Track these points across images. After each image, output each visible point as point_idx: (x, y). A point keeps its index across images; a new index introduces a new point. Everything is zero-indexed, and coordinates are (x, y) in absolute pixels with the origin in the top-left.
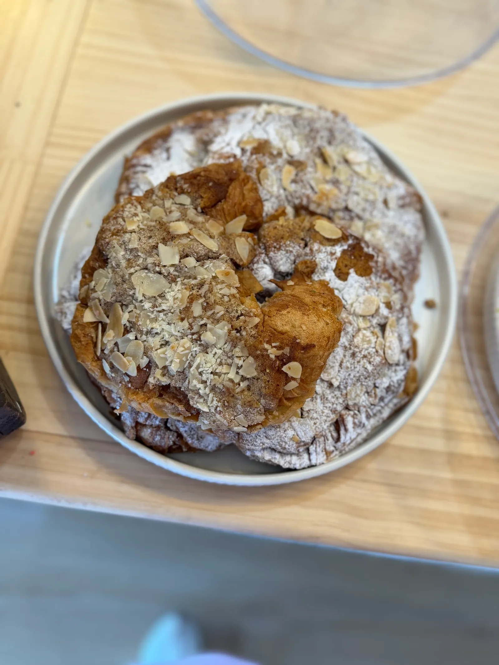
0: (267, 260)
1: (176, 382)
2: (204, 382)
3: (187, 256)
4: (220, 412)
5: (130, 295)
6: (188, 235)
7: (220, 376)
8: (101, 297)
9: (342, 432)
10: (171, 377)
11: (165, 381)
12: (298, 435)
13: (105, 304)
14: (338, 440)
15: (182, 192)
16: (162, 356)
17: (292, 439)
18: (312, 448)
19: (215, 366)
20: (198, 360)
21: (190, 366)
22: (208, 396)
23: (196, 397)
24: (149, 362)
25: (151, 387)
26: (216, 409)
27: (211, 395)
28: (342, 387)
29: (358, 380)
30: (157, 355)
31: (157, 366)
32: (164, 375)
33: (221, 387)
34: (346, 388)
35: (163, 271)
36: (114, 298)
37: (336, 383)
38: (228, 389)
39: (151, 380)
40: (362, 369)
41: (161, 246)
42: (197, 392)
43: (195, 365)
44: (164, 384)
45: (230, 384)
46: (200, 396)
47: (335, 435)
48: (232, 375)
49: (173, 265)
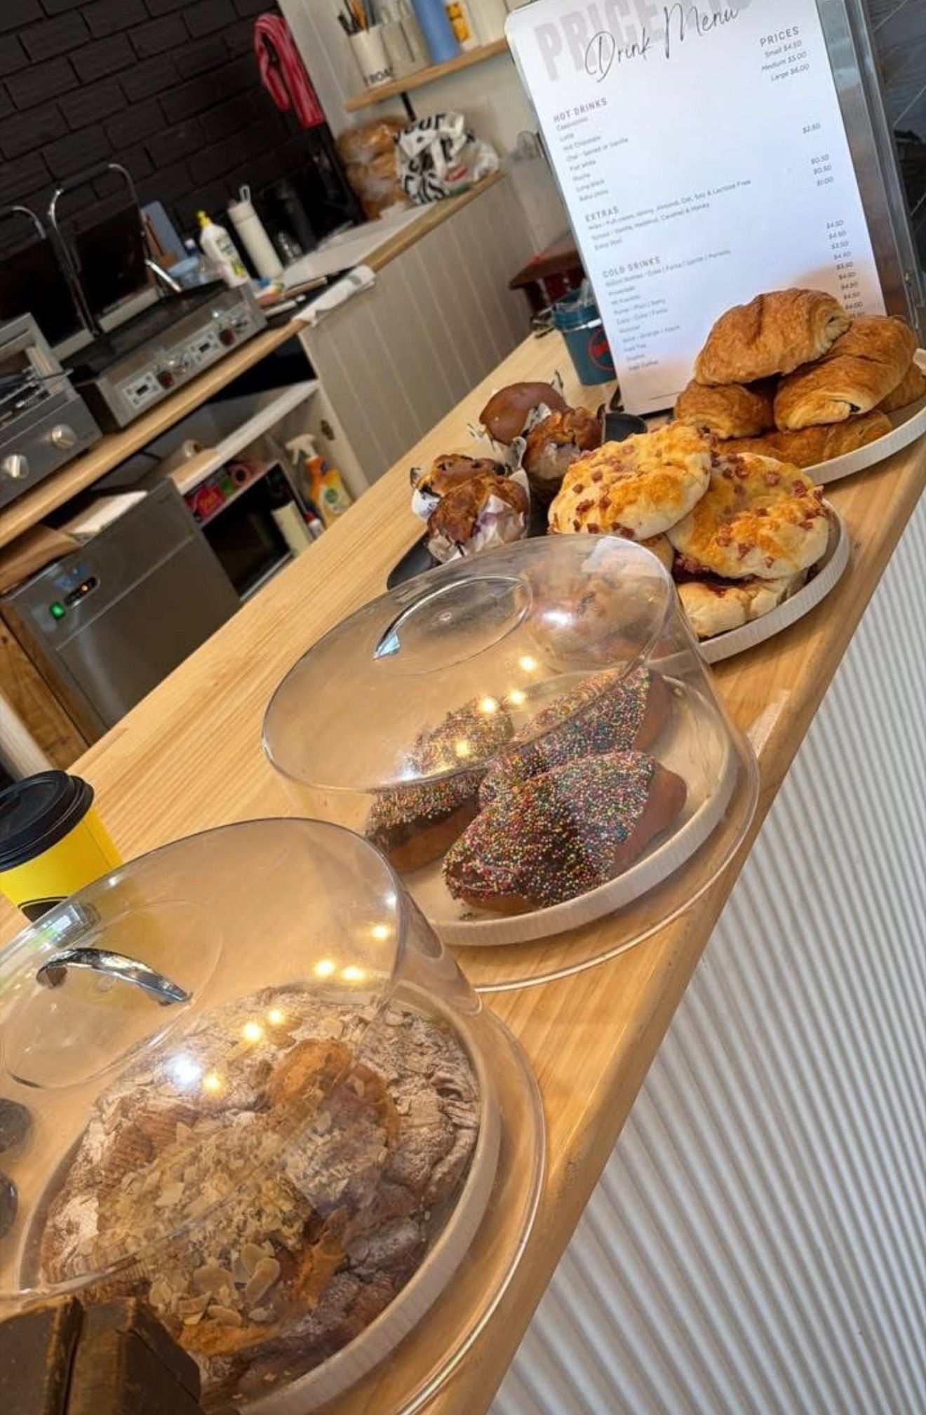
0: (234, 1110)
1: (304, 1213)
2: (317, 1173)
3: (182, 1175)
4: (355, 1167)
5: (193, 1253)
6: (163, 1173)
7: (316, 1154)
8: (179, 1294)
9: (451, 1086)
10: (297, 1216)
11: (298, 1226)
12: (431, 1124)
13: (189, 1293)
14: (458, 1093)
15: (119, 1181)
16: (270, 1219)
17: (432, 1131)
18: (456, 1120)
19: (305, 1157)
20: (291, 1176)
21: (294, 1189)
22: (332, 1175)
23: (328, 1189)
24: (270, 1240)
25: (298, 1247)
26: (349, 1170)
27: (332, 1171)
28: (403, 1072)
29: (403, 1055)
30: (267, 1224)
31: (278, 1231)
32: (292, 1226)
33: (327, 1156)
34: (406, 1069)
35: (183, 1202)
36: (187, 1276)
37: (395, 1075)
38: (333, 1149)
39: (291, 1242)
40: (393, 1047)
41: (159, 1203)
42: (323, 1186)
43: (294, 1181)
44: (301, 1230)
45: (329, 1146)
46: (329, 1185)
47: (453, 1096)
48: (320, 1141)
49: (184, 1192)
